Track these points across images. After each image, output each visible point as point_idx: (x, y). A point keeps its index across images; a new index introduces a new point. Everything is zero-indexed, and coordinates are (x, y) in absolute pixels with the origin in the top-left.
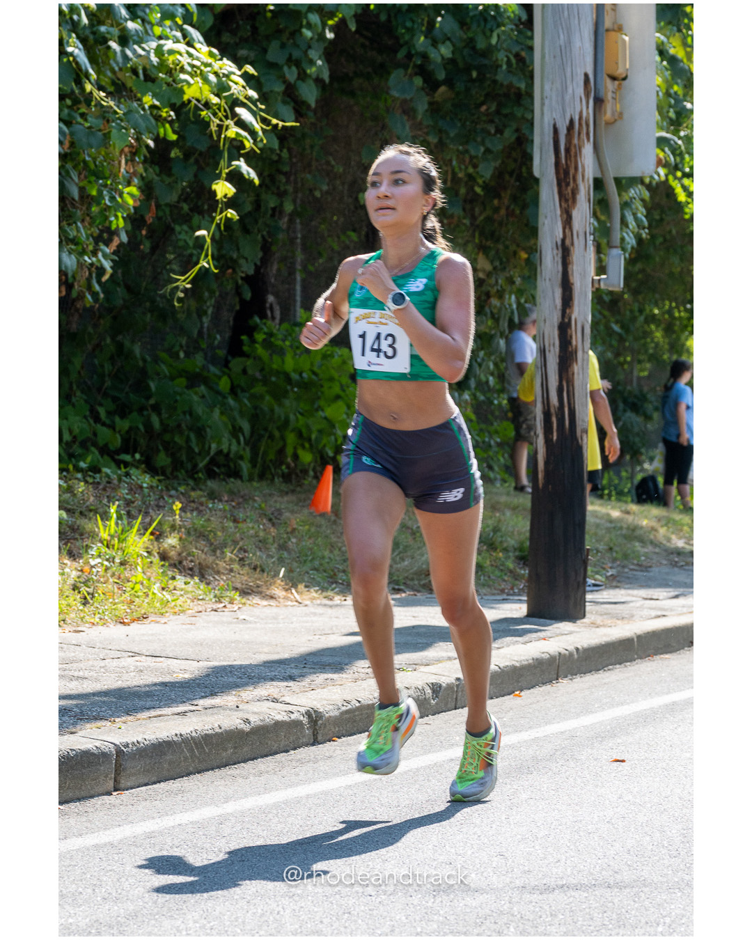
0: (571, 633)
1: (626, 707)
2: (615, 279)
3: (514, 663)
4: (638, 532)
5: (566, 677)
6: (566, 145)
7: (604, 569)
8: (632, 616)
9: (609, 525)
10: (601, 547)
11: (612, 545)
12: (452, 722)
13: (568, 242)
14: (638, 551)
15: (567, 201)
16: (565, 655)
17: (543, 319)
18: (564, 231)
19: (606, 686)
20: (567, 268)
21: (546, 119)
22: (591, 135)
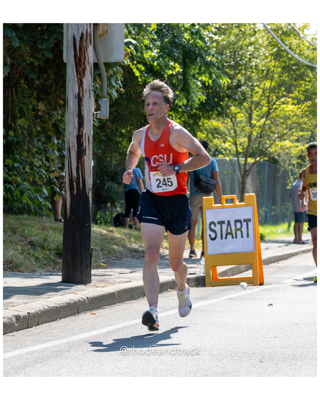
0: (84, 290)
1: (113, 326)
2: (105, 113)
3: (56, 305)
4: (116, 240)
5: (83, 312)
6: (79, 46)
7: (99, 259)
8: (114, 282)
9: (101, 237)
10: (98, 248)
11: (103, 247)
12: (26, 335)
13: (81, 95)
14: (116, 250)
15: (80, 74)
16: (82, 301)
17: (69, 133)
18: (79, 90)
19: (103, 316)
20: (81, 108)
21: (70, 33)
22: (92, 41)
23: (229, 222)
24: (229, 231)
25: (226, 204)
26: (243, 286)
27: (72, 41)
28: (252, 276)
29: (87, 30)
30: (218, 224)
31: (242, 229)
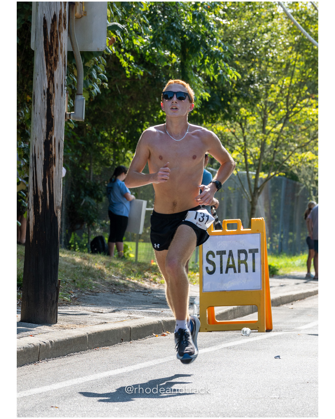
0: (48, 332)
1: (80, 378)
2: (80, 114)
4: (91, 271)
5: (44, 359)
6: (51, 30)
7: (70, 293)
8: (86, 323)
9: (73, 266)
10: (68, 279)
11: (75, 278)
13: (51, 91)
14: (91, 283)
15: (51, 65)
16: (43, 346)
17: (35, 137)
18: (49, 84)
19: (69, 365)
20: (50, 107)
21: (39, 14)
22: (67, 25)
23: (231, 252)
24: (231, 263)
25: (227, 230)
26: (246, 332)
27: (43, 24)
28: (257, 320)
29: (61, 11)
30: (217, 254)
31: (247, 262)
